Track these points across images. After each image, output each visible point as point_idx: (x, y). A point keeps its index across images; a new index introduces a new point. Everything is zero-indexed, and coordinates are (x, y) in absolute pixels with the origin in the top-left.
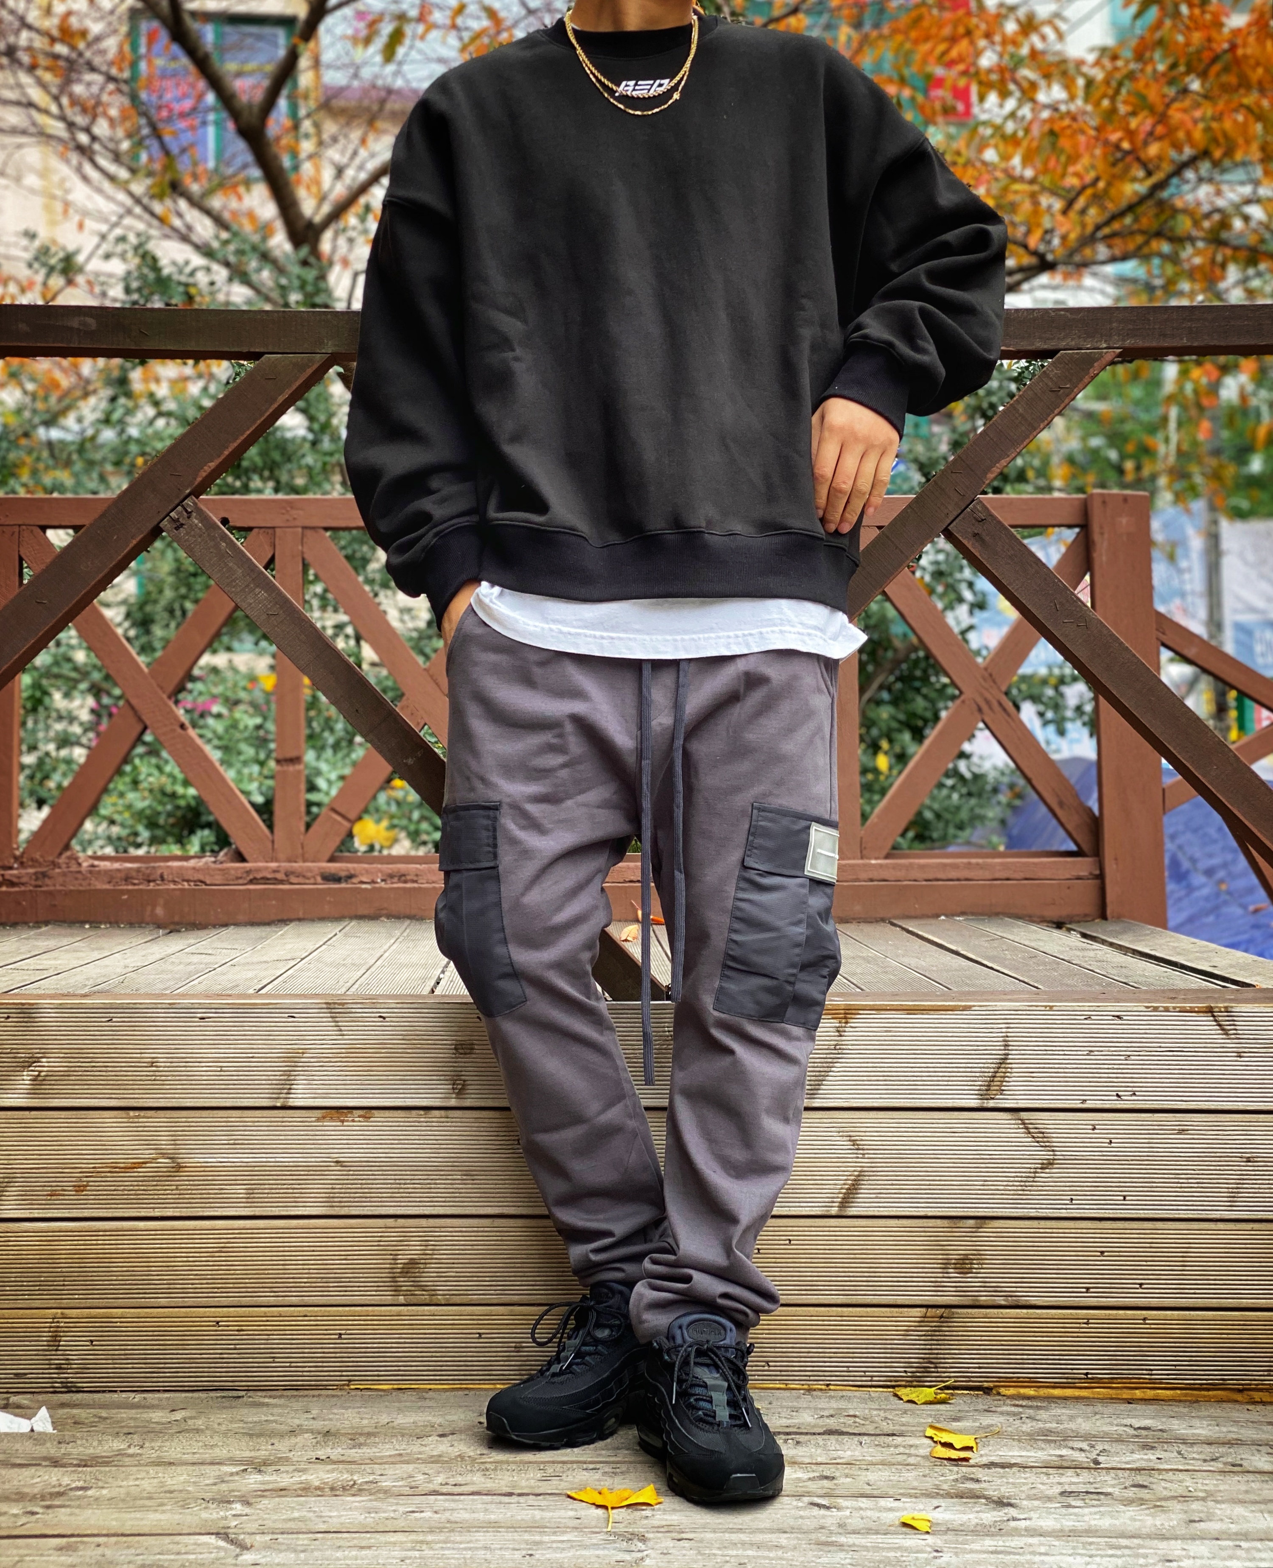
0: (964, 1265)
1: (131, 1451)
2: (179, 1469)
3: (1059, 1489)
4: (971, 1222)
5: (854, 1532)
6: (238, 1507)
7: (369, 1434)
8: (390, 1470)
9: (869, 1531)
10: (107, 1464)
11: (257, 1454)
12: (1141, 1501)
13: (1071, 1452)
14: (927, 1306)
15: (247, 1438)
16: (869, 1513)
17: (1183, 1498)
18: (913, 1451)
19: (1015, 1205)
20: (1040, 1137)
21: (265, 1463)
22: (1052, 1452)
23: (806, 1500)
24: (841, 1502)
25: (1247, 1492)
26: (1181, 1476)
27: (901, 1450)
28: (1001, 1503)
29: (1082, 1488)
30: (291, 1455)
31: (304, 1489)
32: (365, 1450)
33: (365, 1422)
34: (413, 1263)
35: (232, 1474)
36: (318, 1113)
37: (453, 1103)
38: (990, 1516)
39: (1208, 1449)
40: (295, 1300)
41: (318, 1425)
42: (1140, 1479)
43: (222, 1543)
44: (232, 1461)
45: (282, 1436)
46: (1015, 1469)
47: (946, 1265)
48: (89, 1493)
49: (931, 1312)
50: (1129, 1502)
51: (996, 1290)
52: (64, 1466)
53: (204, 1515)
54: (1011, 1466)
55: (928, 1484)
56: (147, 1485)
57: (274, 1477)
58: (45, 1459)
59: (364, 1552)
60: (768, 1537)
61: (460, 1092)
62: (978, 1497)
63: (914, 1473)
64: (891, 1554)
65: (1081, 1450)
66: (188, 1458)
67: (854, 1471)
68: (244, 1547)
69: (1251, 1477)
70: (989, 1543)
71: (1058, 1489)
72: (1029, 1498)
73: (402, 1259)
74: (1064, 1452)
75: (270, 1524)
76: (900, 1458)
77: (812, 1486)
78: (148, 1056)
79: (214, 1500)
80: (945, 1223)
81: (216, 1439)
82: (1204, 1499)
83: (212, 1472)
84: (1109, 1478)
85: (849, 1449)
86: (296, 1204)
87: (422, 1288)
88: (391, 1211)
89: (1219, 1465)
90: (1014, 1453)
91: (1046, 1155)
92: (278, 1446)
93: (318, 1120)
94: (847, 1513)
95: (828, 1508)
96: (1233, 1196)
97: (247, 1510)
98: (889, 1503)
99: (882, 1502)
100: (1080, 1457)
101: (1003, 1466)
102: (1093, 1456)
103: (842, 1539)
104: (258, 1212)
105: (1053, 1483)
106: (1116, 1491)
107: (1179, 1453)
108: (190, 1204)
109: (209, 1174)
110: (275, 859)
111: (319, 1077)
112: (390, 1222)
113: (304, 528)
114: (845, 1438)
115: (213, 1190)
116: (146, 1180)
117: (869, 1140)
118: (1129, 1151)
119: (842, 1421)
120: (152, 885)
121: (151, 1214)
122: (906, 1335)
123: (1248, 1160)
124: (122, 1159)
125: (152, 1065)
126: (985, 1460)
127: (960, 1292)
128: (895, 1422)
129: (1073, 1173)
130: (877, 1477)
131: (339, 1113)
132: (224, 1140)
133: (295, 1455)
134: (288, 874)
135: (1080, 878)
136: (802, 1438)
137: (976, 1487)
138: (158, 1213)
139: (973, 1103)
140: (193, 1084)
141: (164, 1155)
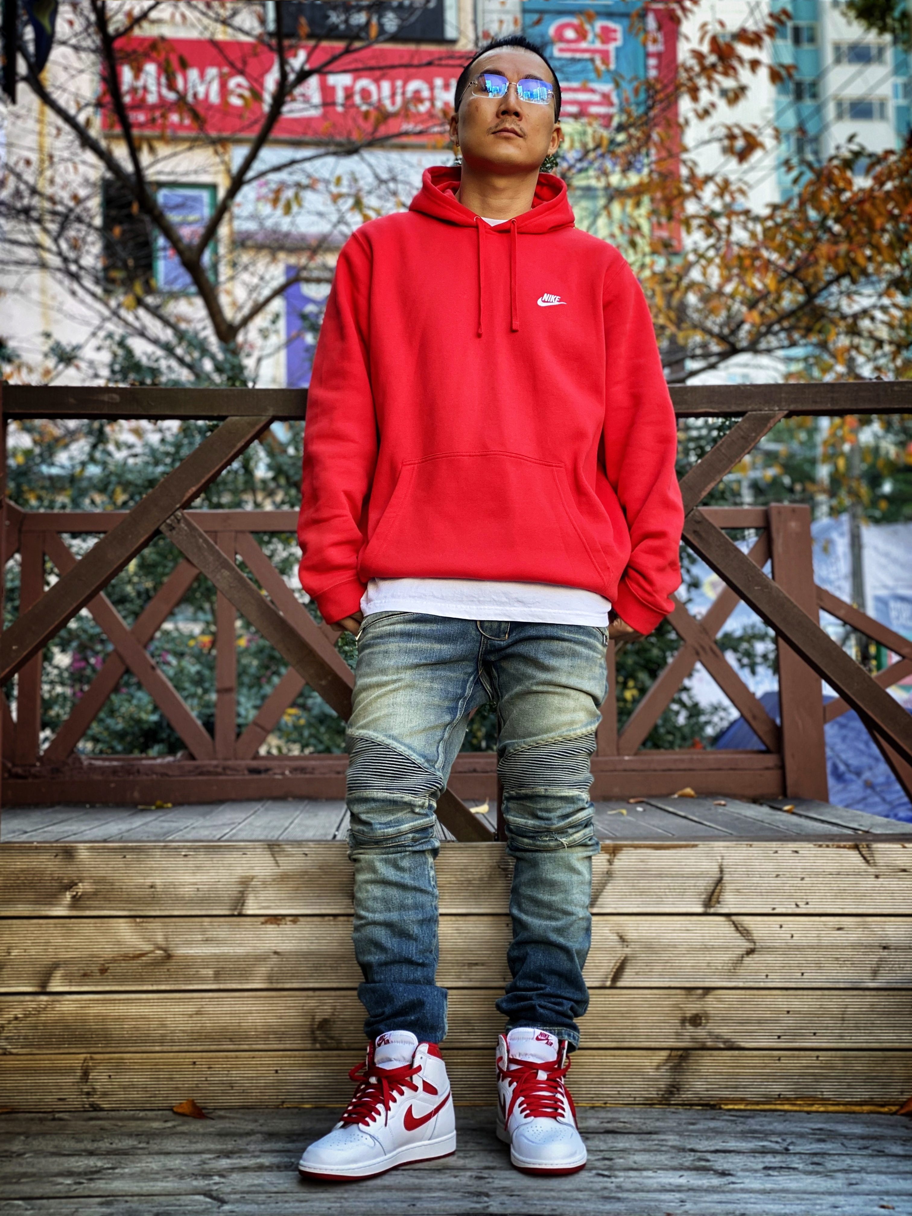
0: (696, 1020)
1: (141, 1146)
2: (175, 1156)
3: (763, 1166)
4: (700, 992)
5: (628, 1191)
6: (217, 1179)
9: (637, 1191)
10: (126, 1154)
11: (225, 1146)
12: (818, 1173)
13: (770, 1143)
14: (671, 1049)
15: (218, 1137)
17: (845, 1171)
18: (664, 1143)
19: (730, 980)
20: (744, 932)
21: (232, 1152)
22: (758, 1144)
23: (594, 1172)
24: (617, 1173)
25: (888, 1167)
26: (843, 1157)
27: (656, 1142)
28: (724, 1174)
29: (778, 1165)
30: (248, 1147)
31: (259, 1167)
33: (296, 1127)
34: (326, 1020)
35: (210, 1159)
36: (262, 919)
38: (716, 1181)
39: (862, 1143)
40: (246, 1047)
41: (265, 1129)
42: (817, 1160)
43: (208, 1200)
44: (209, 1151)
45: (241, 1135)
46: (733, 1154)
47: (683, 1021)
48: (117, 1171)
49: (674, 1053)
50: (810, 1173)
51: (718, 1037)
52: (97, 1155)
53: (195, 1183)
54: (730, 1152)
55: (675, 1163)
56: (155, 1166)
57: (238, 1161)
58: (85, 1151)
59: (303, 1204)
60: (568, 1194)
62: (709, 1170)
63: (666, 1156)
64: (653, 1204)
65: (777, 1142)
66: (180, 1149)
67: (625, 1155)
68: (223, 1202)
69: (890, 1158)
70: (716, 1197)
71: (761, 1166)
72: (743, 1170)
73: (318, 1019)
74: (765, 1143)
75: (238, 1188)
76: (655, 1147)
77: (598, 1164)
78: (149, 881)
79: (199, 1175)
80: (683, 992)
81: (197, 1138)
82: (859, 1171)
83: (196, 1159)
84: (796, 1159)
85: (622, 1143)
86: (247, 981)
87: (332, 1038)
88: (311, 985)
89: (870, 1152)
90: (732, 1144)
91: (749, 945)
92: (239, 1142)
93: (263, 923)
94: (622, 1179)
95: (609, 1177)
96: (875, 973)
97: (223, 1180)
98: (650, 1173)
99: (645, 1173)
100: (777, 1147)
101: (724, 1152)
102: (785, 1145)
103: (620, 1195)
104: (222, 986)
105: (758, 1162)
106: (801, 1166)
107: (843, 1144)
108: (177, 981)
109: (189, 962)
110: (216, 759)
111: (263, 895)
112: (310, 993)
113: (237, 532)
114: (619, 1136)
115: (192, 972)
116: (147, 965)
117: (631, 935)
118: (804, 942)
119: (615, 1125)
120: (131, 777)
121: (150, 988)
122: (658, 1068)
123: (885, 948)
124: (131, 951)
125: (152, 887)
126: (712, 1148)
127: (693, 1039)
128: (651, 1125)
129: (769, 958)
130: (640, 1158)
131: (276, 919)
132: (199, 937)
133: (252, 1147)
134: (224, 768)
135: (767, 768)
136: (590, 1136)
137: (708, 1164)
138: (155, 988)
139: (700, 910)
140: (179, 900)
141: (160, 948)
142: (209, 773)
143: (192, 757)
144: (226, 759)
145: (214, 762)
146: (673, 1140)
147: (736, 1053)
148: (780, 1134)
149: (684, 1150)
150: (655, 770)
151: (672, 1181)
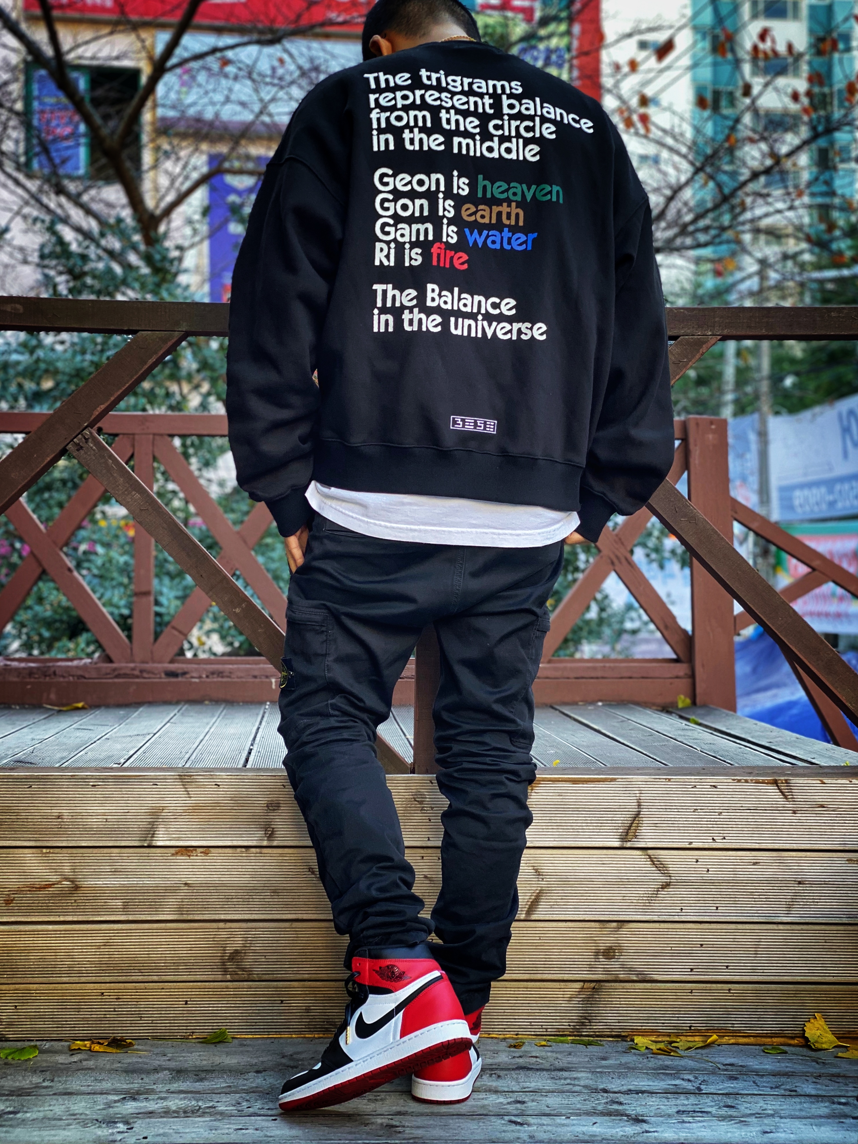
0: (609, 953)
1: (44, 1084)
2: (79, 1098)
3: (676, 1110)
4: (614, 925)
6: (121, 1127)
7: (207, 1071)
8: (224, 1098)
10: (28, 1094)
11: (132, 1086)
12: (731, 1118)
13: (682, 1082)
14: (584, 981)
15: (124, 1075)
16: (549, 1128)
17: (758, 1115)
18: (576, 1082)
19: (645, 913)
20: (660, 866)
21: (139, 1093)
22: (670, 1083)
23: (507, 1118)
24: (531, 1120)
25: (801, 1110)
26: (756, 1098)
27: (568, 1081)
28: (638, 1120)
29: (690, 1108)
30: (155, 1087)
31: (165, 1112)
32: (206, 1083)
33: (205, 1062)
34: (237, 952)
35: (116, 1102)
36: (173, 851)
37: (265, 843)
38: (630, 1130)
39: (773, 1079)
40: (155, 978)
41: (173, 1064)
42: (729, 1102)
44: (116, 1092)
45: (148, 1072)
46: (645, 1095)
47: (597, 953)
48: (19, 1116)
49: (587, 985)
50: (723, 1118)
51: (631, 970)
54: (643, 1092)
55: (588, 1106)
56: (58, 1110)
57: (144, 1104)
61: (271, 836)
62: (622, 1115)
63: (578, 1098)
65: (689, 1080)
66: (85, 1089)
67: (538, 1098)
69: (803, 1099)
71: (674, 1110)
72: (656, 1115)
73: (230, 950)
74: (677, 1082)
76: (568, 1087)
77: (511, 1108)
78: (56, 812)
79: (104, 1121)
80: (597, 925)
81: (103, 1076)
82: (772, 1116)
83: (101, 1099)
84: (708, 1100)
85: (535, 1082)
86: (157, 912)
87: (243, 969)
88: (223, 917)
89: (782, 1091)
90: (644, 1083)
91: (664, 879)
92: (146, 1080)
93: (173, 855)
94: (535, 1128)
95: (521, 1124)
96: (790, 907)
98: (562, 1120)
99: (558, 1120)
100: (689, 1086)
101: (637, 1092)
102: (697, 1085)
104: (131, 918)
105: (670, 1106)
106: (713, 1110)
107: (754, 1082)
108: (84, 913)
109: (98, 892)
110: (133, 661)
111: (174, 826)
112: (221, 925)
113: (154, 434)
114: (530, 1073)
115: (100, 903)
116: (54, 896)
117: (546, 869)
118: (720, 877)
119: (528, 1060)
120: (47, 679)
121: (57, 919)
122: (570, 1000)
123: (800, 883)
124: (37, 882)
125: (59, 817)
126: (625, 1088)
127: (607, 971)
128: (564, 1061)
129: (683, 891)
130: (553, 1101)
131: (187, 850)
132: (108, 868)
133: (159, 1087)
134: (142, 671)
135: (677, 677)
136: (502, 1073)
137: (620, 1108)
138: (62, 919)
139: (617, 844)
140: (87, 830)
141: (66, 879)
142: (126, 676)
143: (109, 659)
144: (143, 662)
145: (132, 665)
146: (584, 1078)
147: (648, 985)
148: (692, 1070)
149: (596, 1091)
150: (568, 678)
151: (584, 1129)
